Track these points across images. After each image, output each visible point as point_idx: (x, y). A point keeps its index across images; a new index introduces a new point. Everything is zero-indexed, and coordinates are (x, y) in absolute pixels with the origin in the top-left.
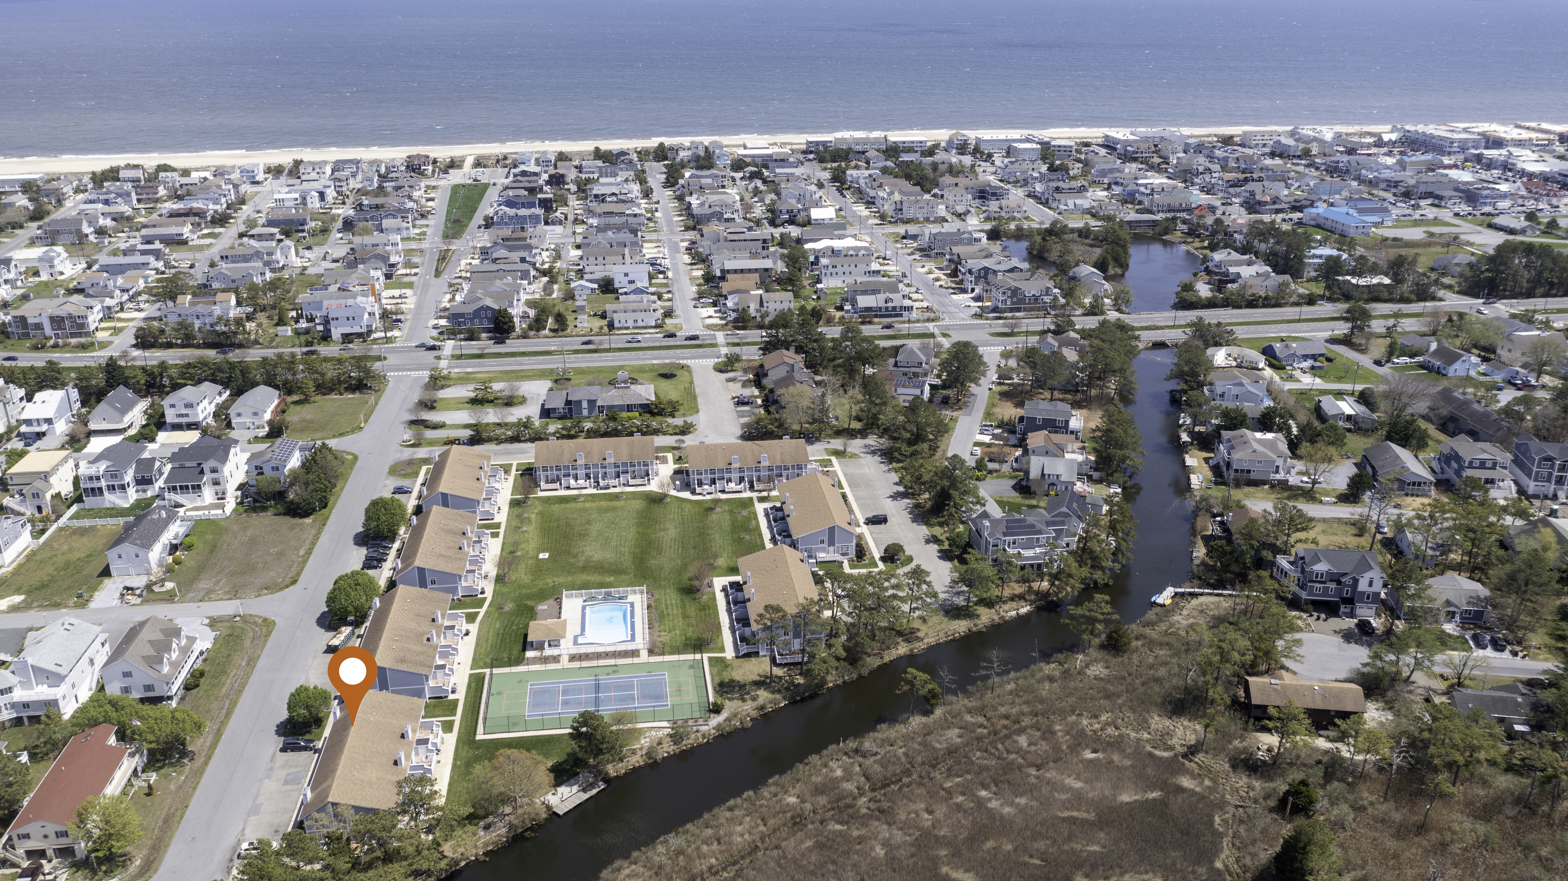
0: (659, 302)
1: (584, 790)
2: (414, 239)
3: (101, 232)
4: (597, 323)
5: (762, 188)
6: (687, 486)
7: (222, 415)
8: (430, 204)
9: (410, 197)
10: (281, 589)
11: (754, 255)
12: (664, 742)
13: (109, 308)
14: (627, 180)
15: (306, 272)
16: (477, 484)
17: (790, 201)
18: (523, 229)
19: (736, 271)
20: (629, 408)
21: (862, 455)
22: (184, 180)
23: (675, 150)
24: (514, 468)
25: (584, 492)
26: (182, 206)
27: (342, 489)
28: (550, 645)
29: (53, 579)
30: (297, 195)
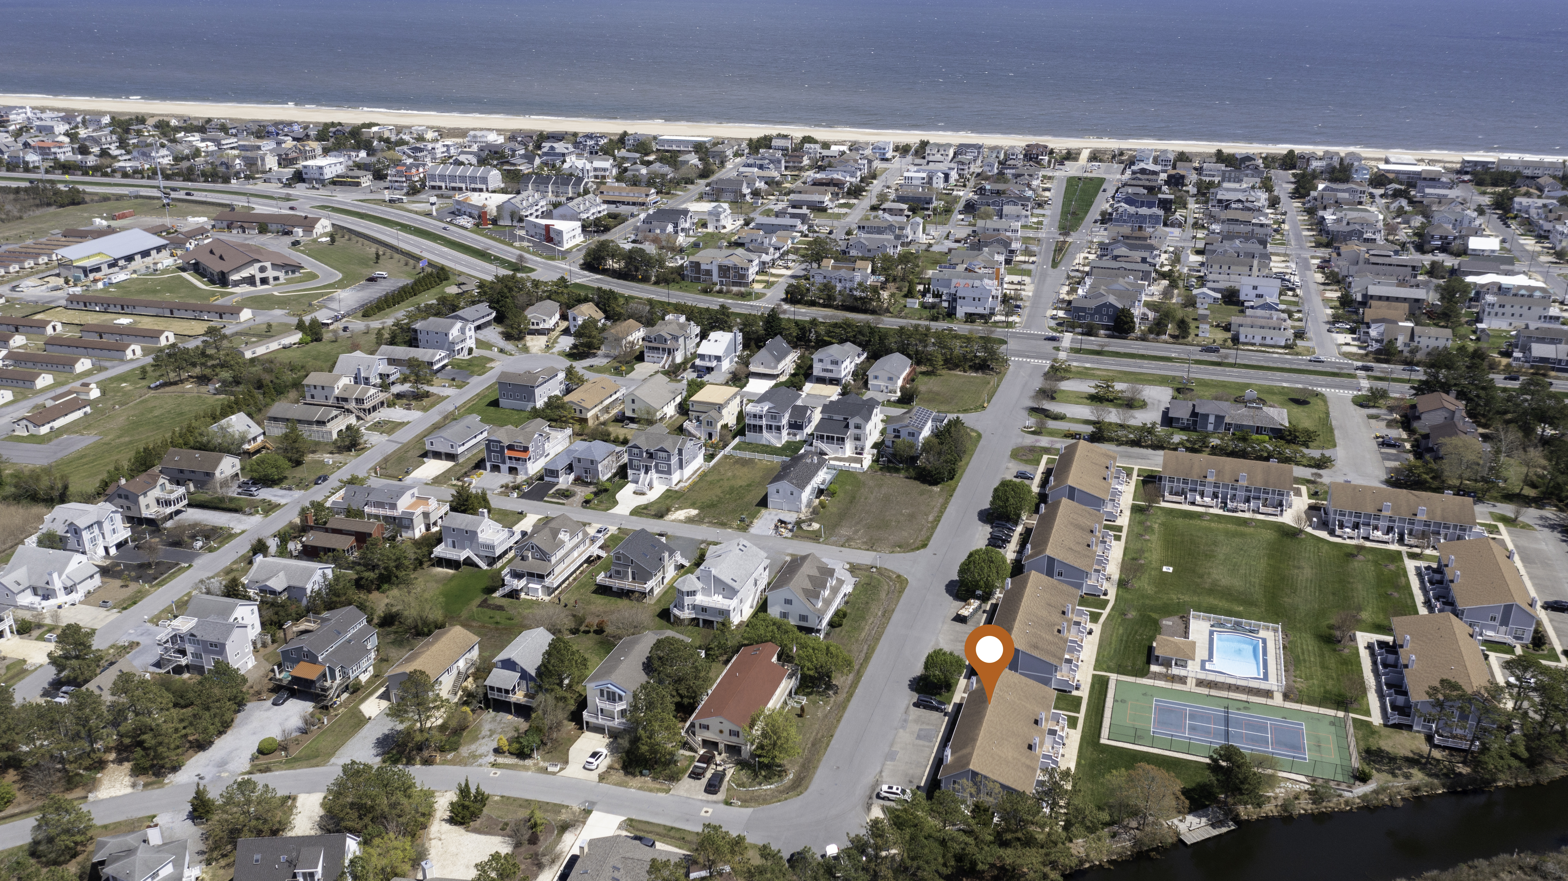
0: (1289, 322)
1: (1213, 826)
2: (1031, 227)
3: (756, 193)
4: (1220, 336)
5: (1408, 208)
6: (1324, 525)
7: (861, 375)
8: (1047, 194)
9: (1029, 186)
10: (913, 550)
11: (1402, 283)
12: (1302, 797)
13: (764, 263)
14: (1253, 187)
15: (931, 249)
16: (1103, 483)
17: (1445, 225)
18: (1140, 228)
19: (1380, 298)
20: (1259, 430)
21: (1537, 527)
22: (825, 153)
23: (1306, 159)
24: (1135, 473)
25: (1211, 511)
26: (824, 176)
27: (967, 464)
28: (1176, 664)
29: (720, 500)
30: (924, 175)
